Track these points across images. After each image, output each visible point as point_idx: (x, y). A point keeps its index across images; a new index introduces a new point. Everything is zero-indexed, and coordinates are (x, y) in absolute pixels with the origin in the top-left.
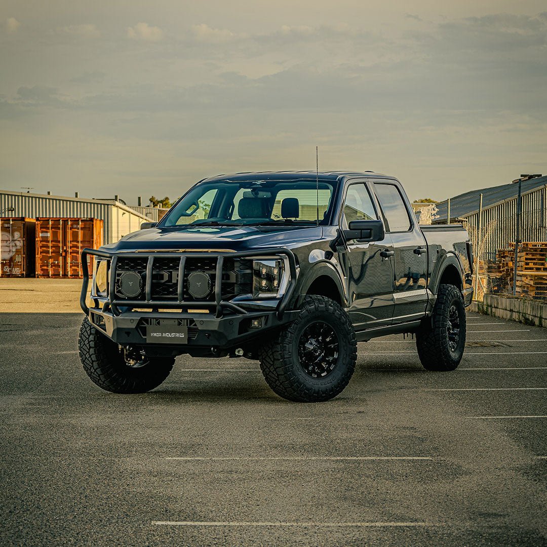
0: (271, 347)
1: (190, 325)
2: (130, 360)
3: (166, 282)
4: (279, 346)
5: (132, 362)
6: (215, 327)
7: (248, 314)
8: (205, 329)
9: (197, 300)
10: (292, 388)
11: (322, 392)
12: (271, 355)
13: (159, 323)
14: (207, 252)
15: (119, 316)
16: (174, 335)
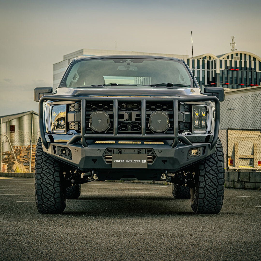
1: (148, 153)
3: (127, 120)
6: (171, 155)
7: (193, 145)
8: (163, 156)
13: (120, 152)
15: (87, 147)
16: (137, 161)
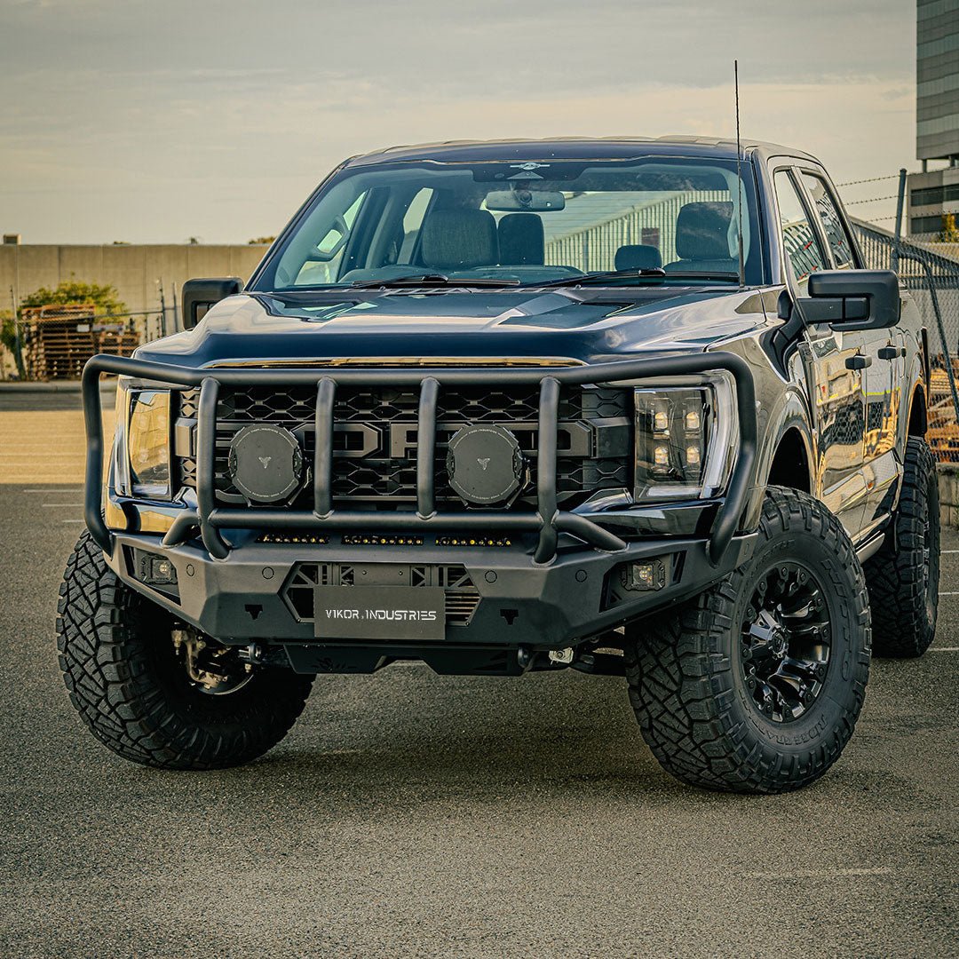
0: (672, 640)
1: (450, 584)
2: (204, 675)
3: (371, 455)
4: (697, 639)
5: (210, 681)
6: (534, 591)
7: (629, 550)
8: (500, 595)
9: (477, 508)
10: (731, 759)
11: (799, 763)
12: (672, 663)
14: (504, 365)
15: (225, 560)
16: (403, 614)
